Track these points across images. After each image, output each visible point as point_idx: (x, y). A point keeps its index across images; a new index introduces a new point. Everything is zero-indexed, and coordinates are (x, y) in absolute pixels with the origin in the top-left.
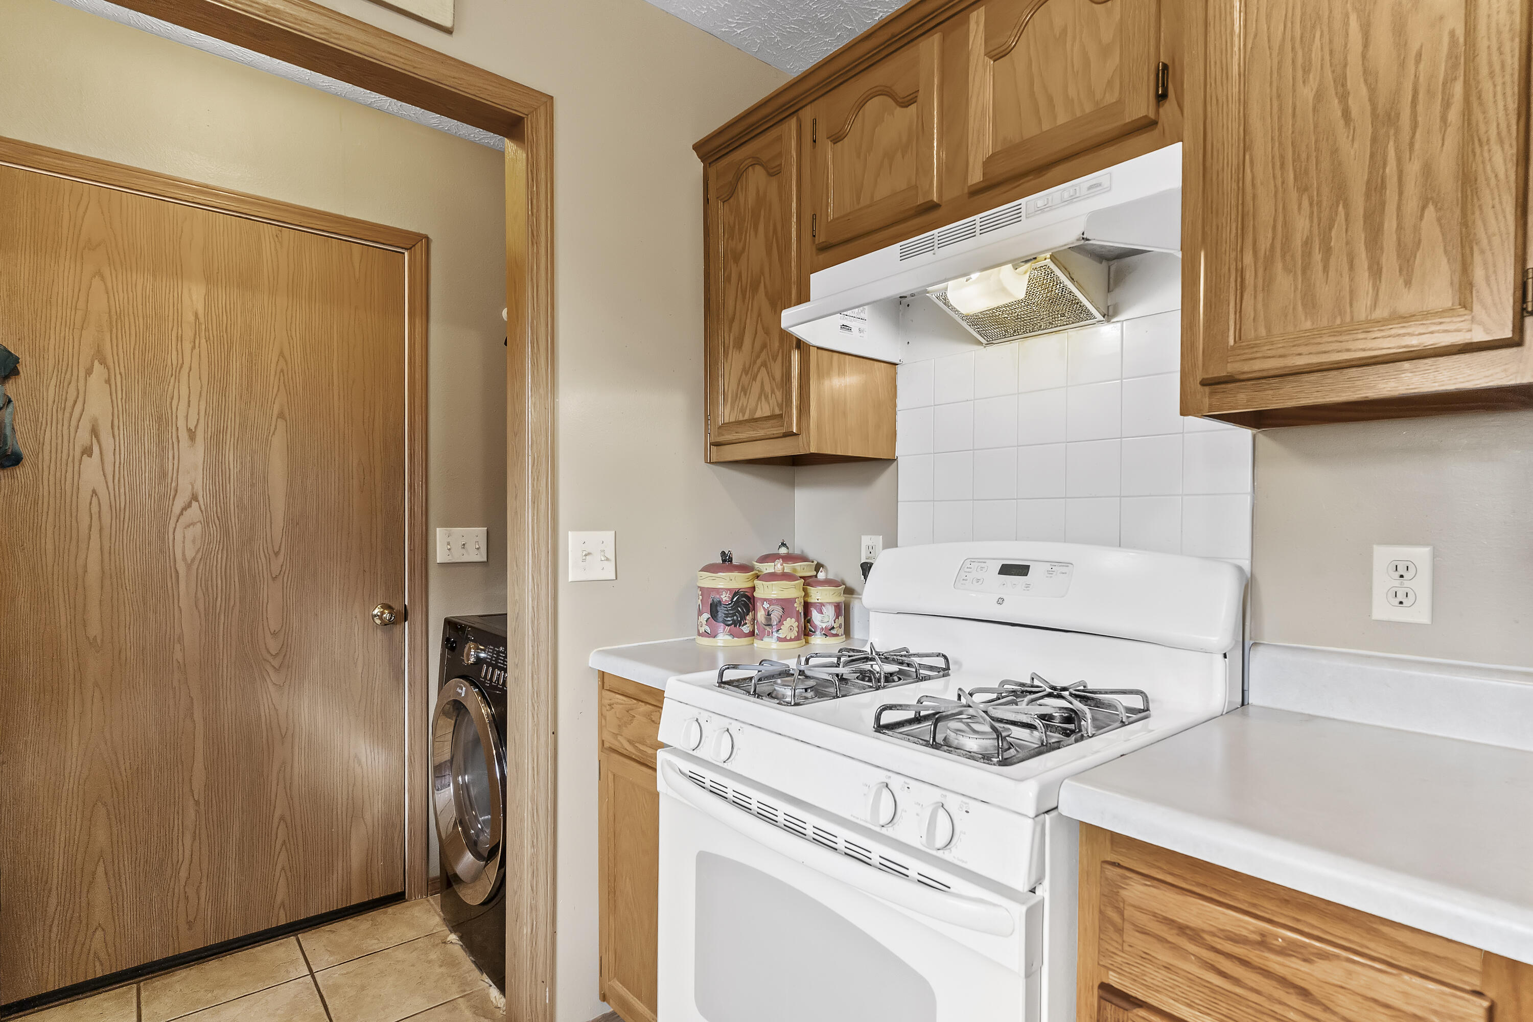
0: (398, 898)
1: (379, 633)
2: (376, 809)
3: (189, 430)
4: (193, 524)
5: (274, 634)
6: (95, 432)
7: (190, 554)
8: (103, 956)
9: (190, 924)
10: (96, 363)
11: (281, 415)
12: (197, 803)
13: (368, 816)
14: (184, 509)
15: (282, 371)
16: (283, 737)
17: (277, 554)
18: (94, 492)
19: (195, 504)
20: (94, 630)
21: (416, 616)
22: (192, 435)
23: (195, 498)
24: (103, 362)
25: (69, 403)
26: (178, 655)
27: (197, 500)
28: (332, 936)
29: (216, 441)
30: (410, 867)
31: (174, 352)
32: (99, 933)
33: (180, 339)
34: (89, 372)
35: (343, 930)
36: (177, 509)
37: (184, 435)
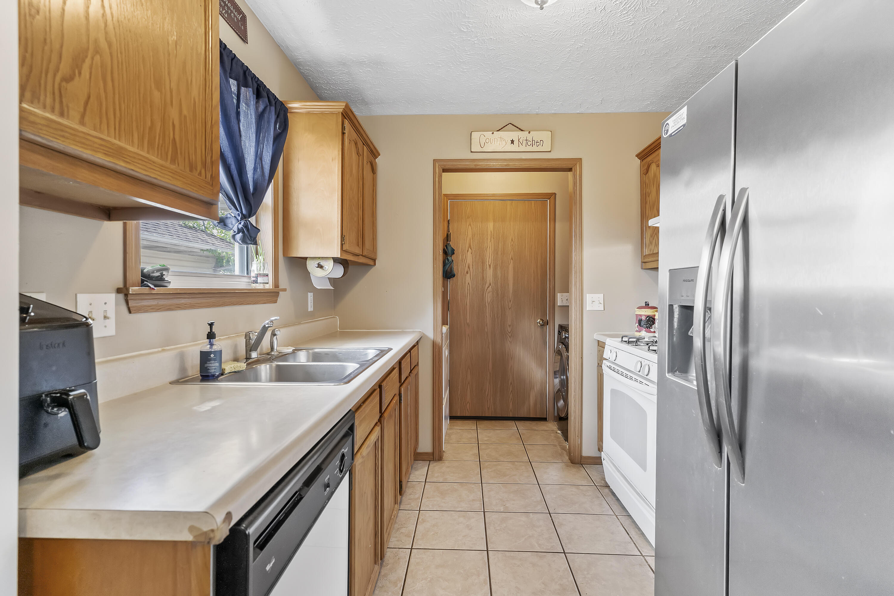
0: (545, 419)
1: (539, 329)
2: (537, 387)
3: (489, 265)
4: (490, 292)
5: (509, 326)
6: (469, 267)
7: (489, 300)
8: (469, 410)
9: (488, 408)
10: (469, 248)
11: (512, 259)
12: (490, 374)
13: (535, 388)
14: (488, 288)
15: (512, 245)
16: (512, 358)
17: (510, 301)
18: (468, 283)
19: (490, 286)
20: (468, 321)
21: (551, 323)
22: (490, 266)
23: (490, 284)
24: (471, 248)
25: (464, 260)
26: (486, 330)
27: (491, 285)
28: (524, 424)
29: (495, 269)
30: (548, 410)
31: (486, 243)
32: (468, 404)
33: (487, 239)
34: (468, 251)
35: (528, 423)
36: (486, 288)
37: (488, 266)
